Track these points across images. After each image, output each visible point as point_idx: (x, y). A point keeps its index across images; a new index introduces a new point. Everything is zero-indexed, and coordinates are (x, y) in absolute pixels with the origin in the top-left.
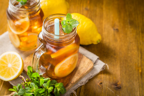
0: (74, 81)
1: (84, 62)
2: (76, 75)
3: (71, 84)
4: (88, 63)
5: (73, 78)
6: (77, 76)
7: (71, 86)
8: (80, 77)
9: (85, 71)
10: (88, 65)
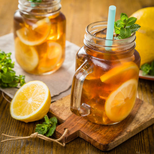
0: (131, 129)
1: (146, 108)
2: (134, 123)
3: (127, 132)
4: (151, 109)
5: (130, 126)
6: (136, 124)
7: (126, 135)
8: (139, 125)
9: (148, 119)
10: (152, 112)
